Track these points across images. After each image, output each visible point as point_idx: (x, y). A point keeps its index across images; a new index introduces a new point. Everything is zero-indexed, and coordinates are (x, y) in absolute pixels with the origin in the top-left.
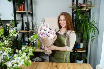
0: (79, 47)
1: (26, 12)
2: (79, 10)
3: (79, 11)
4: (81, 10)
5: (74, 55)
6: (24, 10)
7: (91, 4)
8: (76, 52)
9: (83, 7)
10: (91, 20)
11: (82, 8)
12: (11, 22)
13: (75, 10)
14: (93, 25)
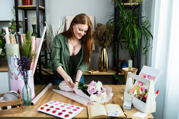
1: (35, 7)
2: (122, 4)
4: (125, 4)
5: (117, 78)
6: (31, 4)
8: (119, 74)
10: (144, 20)
12: (10, 24)
14: (146, 29)
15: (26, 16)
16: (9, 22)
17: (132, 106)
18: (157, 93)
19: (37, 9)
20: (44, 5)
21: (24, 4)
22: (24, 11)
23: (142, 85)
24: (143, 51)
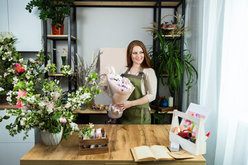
0: (165, 104)
1: (67, 38)
3: (162, 37)
4: (166, 36)
5: (156, 118)
6: (62, 34)
7: (184, 26)
8: (159, 112)
9: (171, 30)
10: (186, 53)
11: (168, 32)
12: (39, 55)
13: (156, 36)
14: (189, 63)
15: (54, 47)
16: (37, 53)
17: (180, 147)
18: (208, 135)
19: (69, 39)
20: (75, 35)
21: (54, 34)
22: (52, 41)
23: (190, 124)
24: (185, 88)
